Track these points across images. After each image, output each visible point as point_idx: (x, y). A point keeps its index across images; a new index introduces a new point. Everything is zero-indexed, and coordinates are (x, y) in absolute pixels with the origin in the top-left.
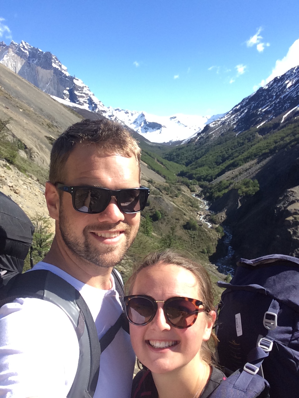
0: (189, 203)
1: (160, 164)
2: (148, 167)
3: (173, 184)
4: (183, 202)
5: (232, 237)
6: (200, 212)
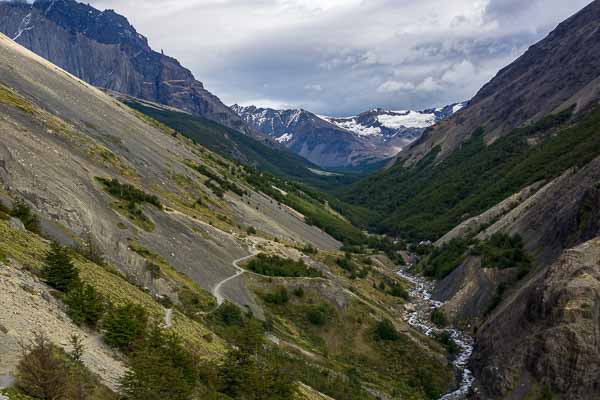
0: (388, 288)
1: (336, 214)
2: (308, 223)
3: (356, 252)
4: (374, 286)
5: (473, 351)
6: (409, 306)
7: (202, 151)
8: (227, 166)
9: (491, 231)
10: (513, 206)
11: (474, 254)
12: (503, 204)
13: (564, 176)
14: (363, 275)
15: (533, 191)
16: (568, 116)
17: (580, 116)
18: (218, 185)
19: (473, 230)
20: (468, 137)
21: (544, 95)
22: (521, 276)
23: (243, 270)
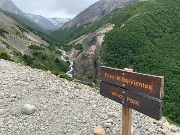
0: (58, 53)
1: (48, 38)
2: (42, 39)
3: (52, 45)
4: (55, 52)
6: (62, 56)
7: (18, 22)
8: (24, 26)
9: (77, 43)
10: (81, 39)
11: (74, 47)
12: (79, 38)
13: (90, 34)
14: (53, 50)
15: (85, 36)
16: (91, 23)
17: (93, 23)
18: (22, 30)
19: (74, 43)
20: (74, 25)
21: (87, 18)
22: (82, 51)
23: (28, 48)
